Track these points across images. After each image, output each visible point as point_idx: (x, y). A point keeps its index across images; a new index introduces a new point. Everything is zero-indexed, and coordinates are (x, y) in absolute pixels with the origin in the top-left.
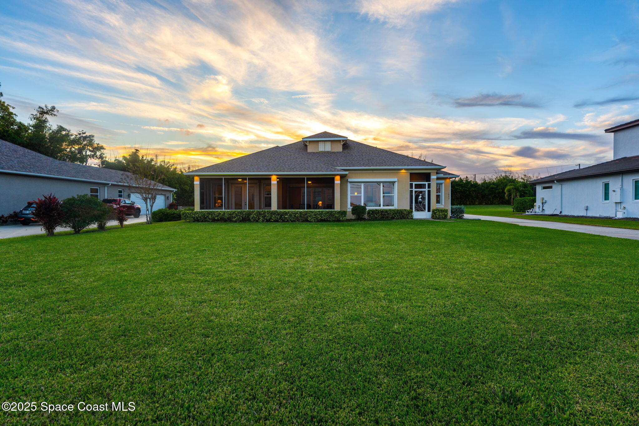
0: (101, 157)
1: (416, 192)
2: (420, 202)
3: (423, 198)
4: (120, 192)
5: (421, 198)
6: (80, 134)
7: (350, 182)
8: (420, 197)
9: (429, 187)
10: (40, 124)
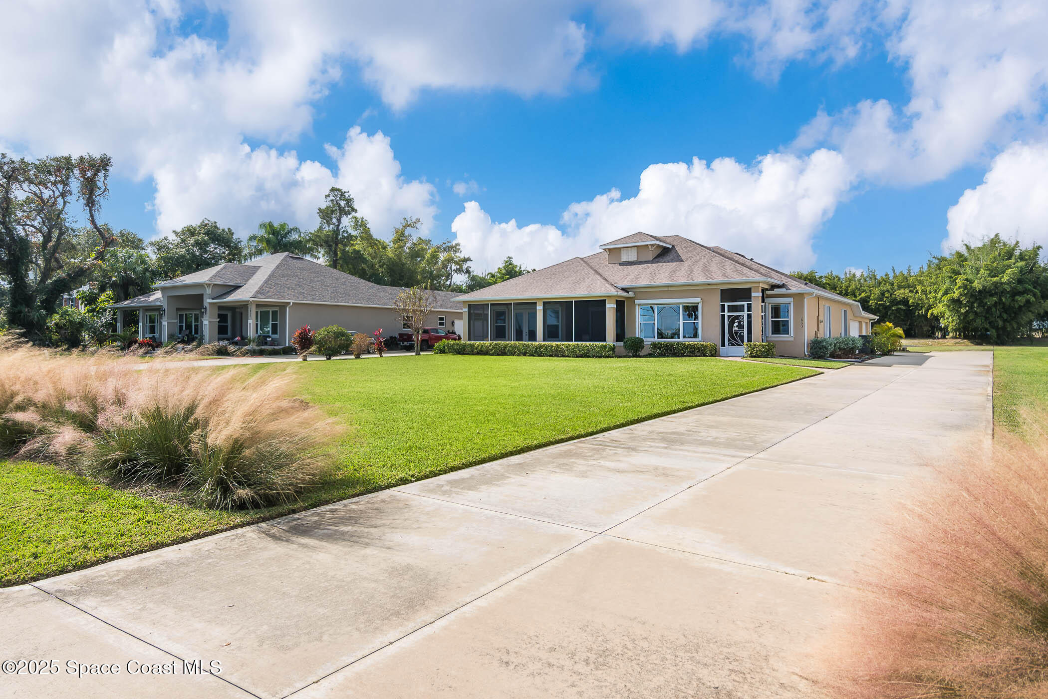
0: (468, 272)
1: (729, 317)
2: (736, 333)
3: (741, 326)
4: (442, 319)
5: (737, 326)
6: (445, 243)
7: (639, 305)
8: (736, 324)
9: (749, 309)
10: (401, 237)
